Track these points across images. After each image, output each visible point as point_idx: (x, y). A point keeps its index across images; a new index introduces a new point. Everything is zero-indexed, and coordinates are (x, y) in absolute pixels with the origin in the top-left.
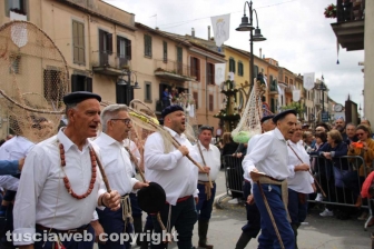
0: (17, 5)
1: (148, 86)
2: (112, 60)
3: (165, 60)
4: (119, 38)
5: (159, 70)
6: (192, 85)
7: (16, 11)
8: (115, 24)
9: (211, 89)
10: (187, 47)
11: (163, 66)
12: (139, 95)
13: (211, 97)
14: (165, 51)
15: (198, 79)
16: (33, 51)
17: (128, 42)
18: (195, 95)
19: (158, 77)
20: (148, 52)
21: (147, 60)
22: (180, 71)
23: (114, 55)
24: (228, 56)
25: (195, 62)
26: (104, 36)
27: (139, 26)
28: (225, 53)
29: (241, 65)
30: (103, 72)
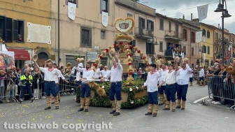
0: (104, 9)
1: (161, 43)
2: (145, 31)
3: (170, 31)
4: (148, 21)
5: (167, 36)
6: (183, 43)
7: (104, 11)
8: (147, 14)
9: (193, 45)
10: (181, 24)
11: (169, 34)
12: (157, 48)
13: (193, 49)
14: (170, 27)
15: (186, 40)
16: (110, 28)
17: (152, 23)
18: (185, 47)
19: (166, 39)
20: (162, 28)
21: (161, 31)
22: (177, 36)
23: (146, 29)
24: (202, 28)
25: (185, 31)
26: (141, 20)
27: (158, 15)
28: (200, 27)
29: (209, 33)
30: (140, 37)
